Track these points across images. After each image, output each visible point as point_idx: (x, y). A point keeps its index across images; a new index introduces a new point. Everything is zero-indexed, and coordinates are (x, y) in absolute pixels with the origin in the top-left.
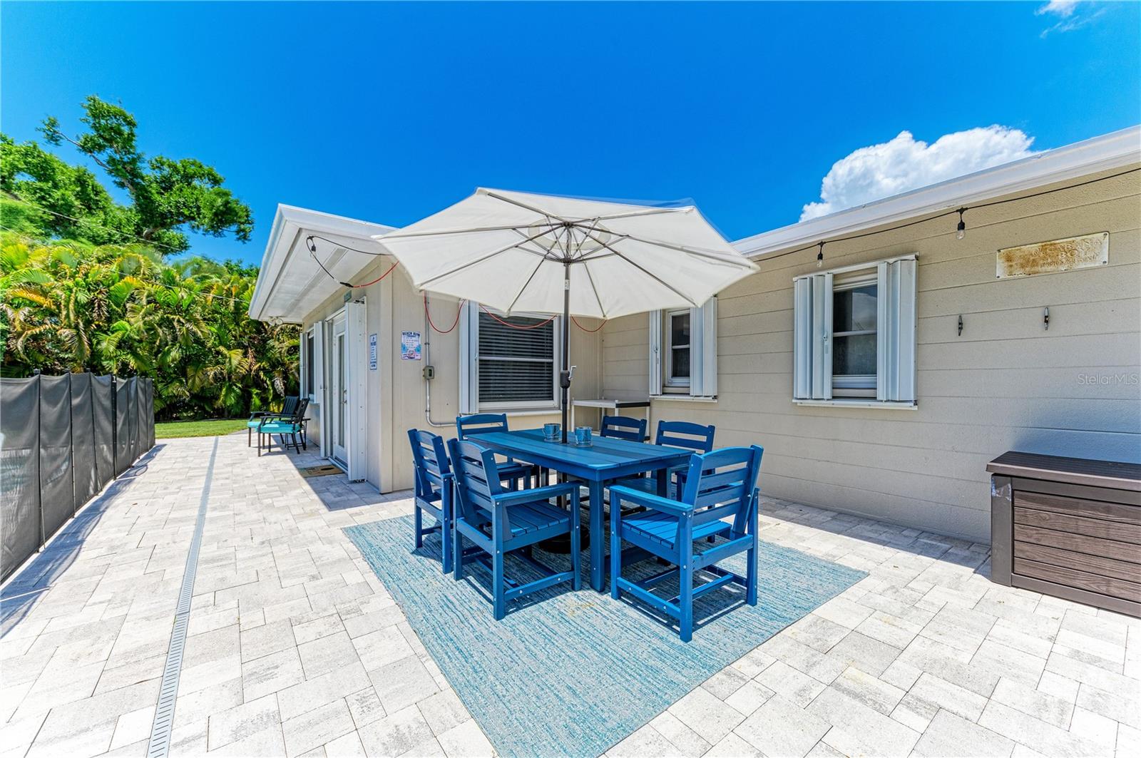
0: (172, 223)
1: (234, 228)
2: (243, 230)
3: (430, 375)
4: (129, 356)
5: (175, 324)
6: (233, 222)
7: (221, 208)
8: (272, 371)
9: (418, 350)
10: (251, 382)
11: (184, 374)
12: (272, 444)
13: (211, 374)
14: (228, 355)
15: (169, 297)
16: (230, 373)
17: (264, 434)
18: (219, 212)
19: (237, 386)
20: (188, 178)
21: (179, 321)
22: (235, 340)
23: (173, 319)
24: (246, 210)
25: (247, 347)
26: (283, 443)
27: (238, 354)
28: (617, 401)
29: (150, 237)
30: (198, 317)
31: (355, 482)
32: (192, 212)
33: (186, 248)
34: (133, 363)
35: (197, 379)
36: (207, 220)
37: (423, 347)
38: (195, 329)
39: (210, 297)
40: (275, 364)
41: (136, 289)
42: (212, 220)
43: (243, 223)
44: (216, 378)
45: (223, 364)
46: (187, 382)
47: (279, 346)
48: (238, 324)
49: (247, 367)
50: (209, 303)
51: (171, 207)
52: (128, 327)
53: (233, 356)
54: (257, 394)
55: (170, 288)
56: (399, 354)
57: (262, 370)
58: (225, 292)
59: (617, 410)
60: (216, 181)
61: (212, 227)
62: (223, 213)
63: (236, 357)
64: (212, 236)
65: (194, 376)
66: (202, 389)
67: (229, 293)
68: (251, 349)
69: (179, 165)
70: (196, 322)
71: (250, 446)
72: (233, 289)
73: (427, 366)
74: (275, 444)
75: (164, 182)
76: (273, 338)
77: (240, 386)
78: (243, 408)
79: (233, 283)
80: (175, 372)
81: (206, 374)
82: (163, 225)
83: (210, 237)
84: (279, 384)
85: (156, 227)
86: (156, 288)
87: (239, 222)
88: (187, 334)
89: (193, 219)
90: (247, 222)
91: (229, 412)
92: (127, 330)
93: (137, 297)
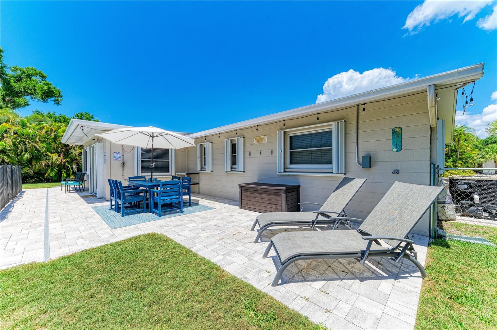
0: (21, 95)
1: (53, 99)
2: (57, 100)
3: (124, 165)
4: (5, 156)
5: (27, 143)
6: (52, 97)
7: (47, 90)
8: (71, 163)
9: (120, 157)
10: (61, 167)
11: (31, 164)
12: (71, 190)
13: (44, 164)
14: (51, 156)
15: (24, 132)
16: (52, 163)
17: (68, 186)
18: (45, 92)
19: (55, 169)
20: (29, 76)
21: (28, 142)
22: (54, 150)
23: (26, 141)
24: (59, 92)
25: (60, 152)
26: (75, 189)
27: (56, 156)
28: (186, 173)
29: (10, 101)
30: (37, 140)
31: (99, 198)
32: (32, 92)
33: (27, 105)
34: (7, 159)
35: (37, 166)
36: (39, 95)
37: (121, 157)
38: (36, 145)
39: (43, 132)
40: (73, 160)
41: (8, 129)
42: (42, 95)
43: (57, 97)
44: (46, 165)
45: (49, 160)
46: (32, 167)
47: (74, 153)
48: (56, 143)
49: (60, 161)
50: (43, 134)
51: (21, 89)
52: (5, 145)
53: (54, 156)
54: (64, 172)
55: (24, 128)
56: (113, 158)
57: (67, 162)
58: (50, 130)
59: (186, 175)
60: (43, 77)
61: (42, 98)
62: (47, 93)
63: (55, 157)
64: (42, 102)
65: (35, 165)
66: (40, 170)
67: (52, 130)
68: (62, 153)
69: (25, 70)
70: (36, 142)
71: (62, 190)
72: (54, 129)
73: (123, 162)
74: (72, 190)
75: (18, 77)
76: (72, 149)
77: (57, 168)
78: (58, 178)
79: (54, 126)
80: (26, 163)
81: (41, 164)
82: (17, 96)
83: (41, 102)
84: (75, 168)
85: (13, 97)
86: (18, 128)
87: (55, 96)
88: (32, 147)
89: (33, 94)
90: (60, 96)
91: (52, 180)
92: (4, 145)
93: (9, 132)
